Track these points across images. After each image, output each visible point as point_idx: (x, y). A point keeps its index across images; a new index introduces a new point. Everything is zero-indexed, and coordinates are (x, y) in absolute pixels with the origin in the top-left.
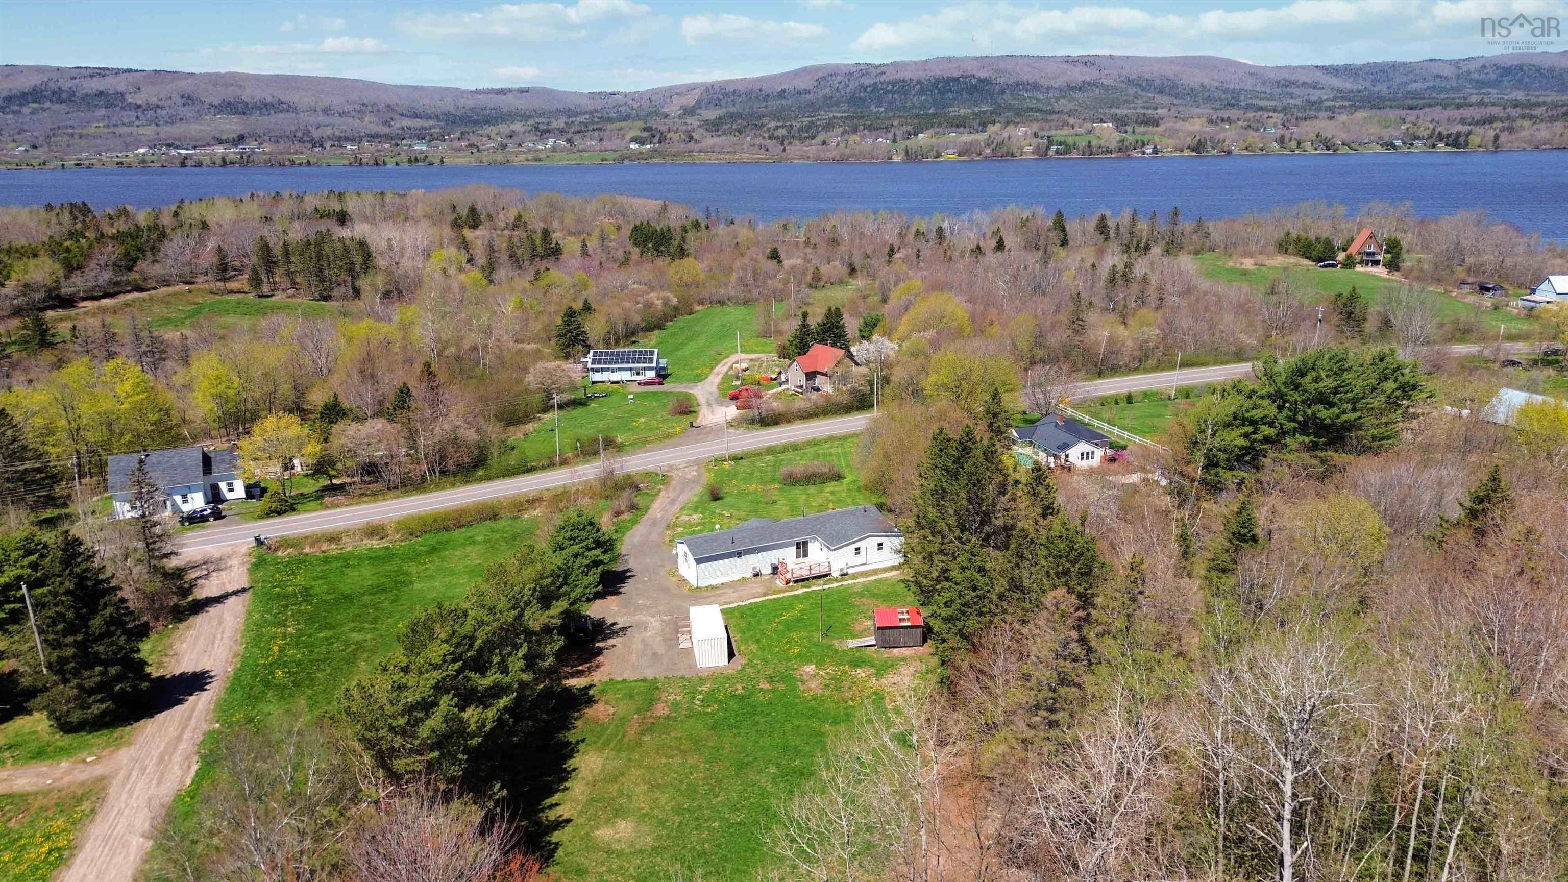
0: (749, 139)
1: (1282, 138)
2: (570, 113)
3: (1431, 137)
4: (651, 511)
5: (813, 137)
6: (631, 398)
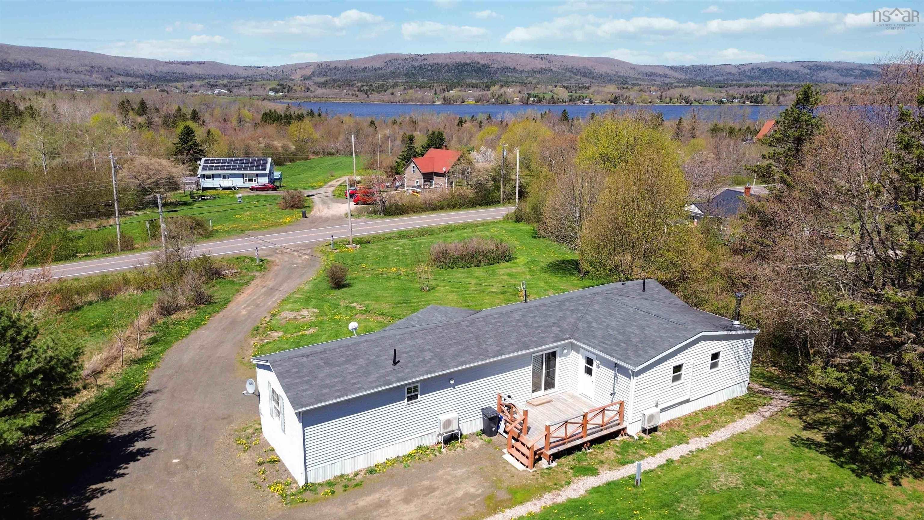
0: (345, 91)
1: (661, 96)
3: (742, 97)
4: (231, 306)
5: (385, 91)
6: (239, 198)
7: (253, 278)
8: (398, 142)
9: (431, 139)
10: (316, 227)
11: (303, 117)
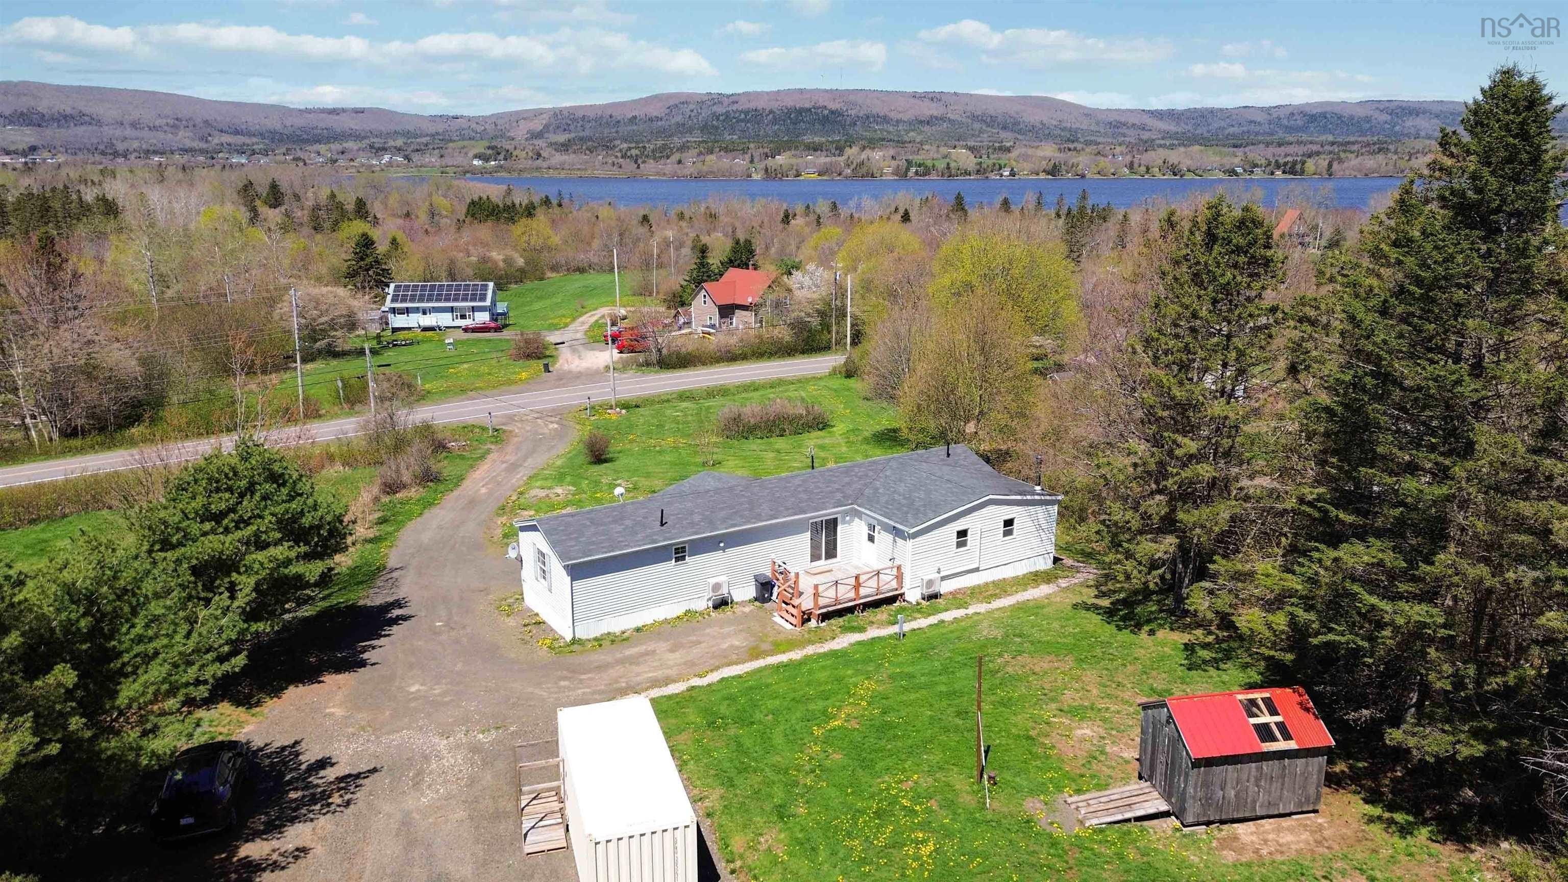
0: (600, 157)
1: (1132, 164)
2: (407, 134)
3: (1269, 164)
4: (466, 483)
5: (668, 157)
6: (449, 344)
7: (489, 451)
8: (686, 251)
9: (735, 251)
10: (564, 386)
11: (534, 208)
